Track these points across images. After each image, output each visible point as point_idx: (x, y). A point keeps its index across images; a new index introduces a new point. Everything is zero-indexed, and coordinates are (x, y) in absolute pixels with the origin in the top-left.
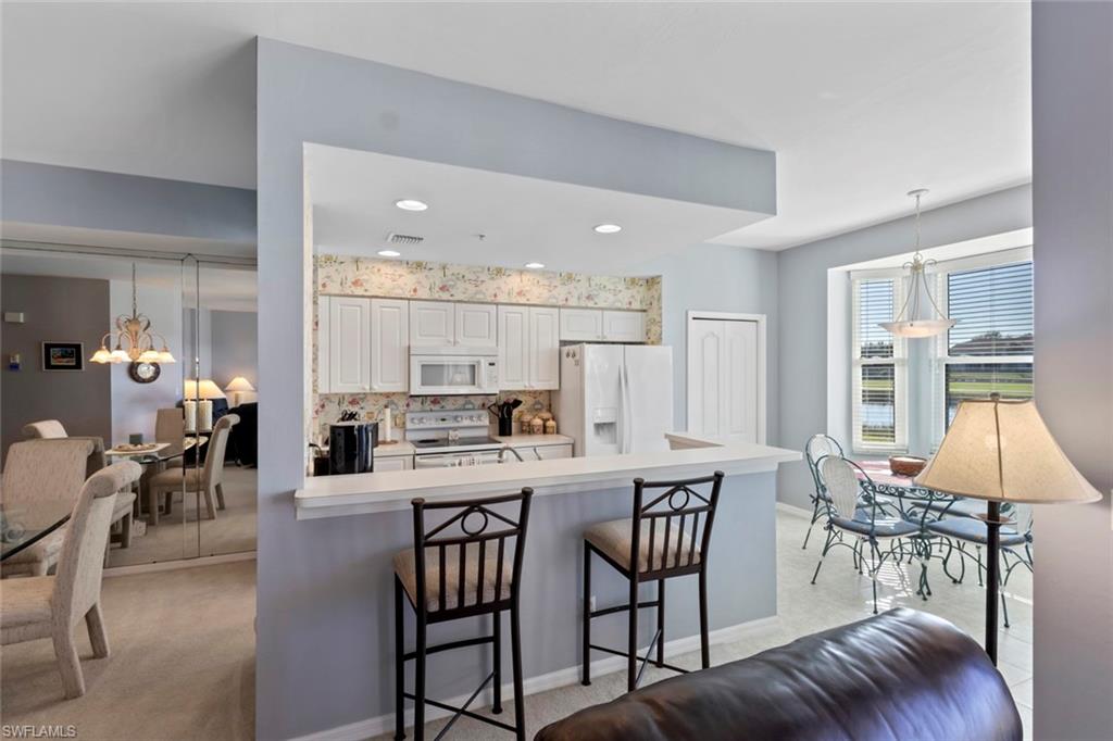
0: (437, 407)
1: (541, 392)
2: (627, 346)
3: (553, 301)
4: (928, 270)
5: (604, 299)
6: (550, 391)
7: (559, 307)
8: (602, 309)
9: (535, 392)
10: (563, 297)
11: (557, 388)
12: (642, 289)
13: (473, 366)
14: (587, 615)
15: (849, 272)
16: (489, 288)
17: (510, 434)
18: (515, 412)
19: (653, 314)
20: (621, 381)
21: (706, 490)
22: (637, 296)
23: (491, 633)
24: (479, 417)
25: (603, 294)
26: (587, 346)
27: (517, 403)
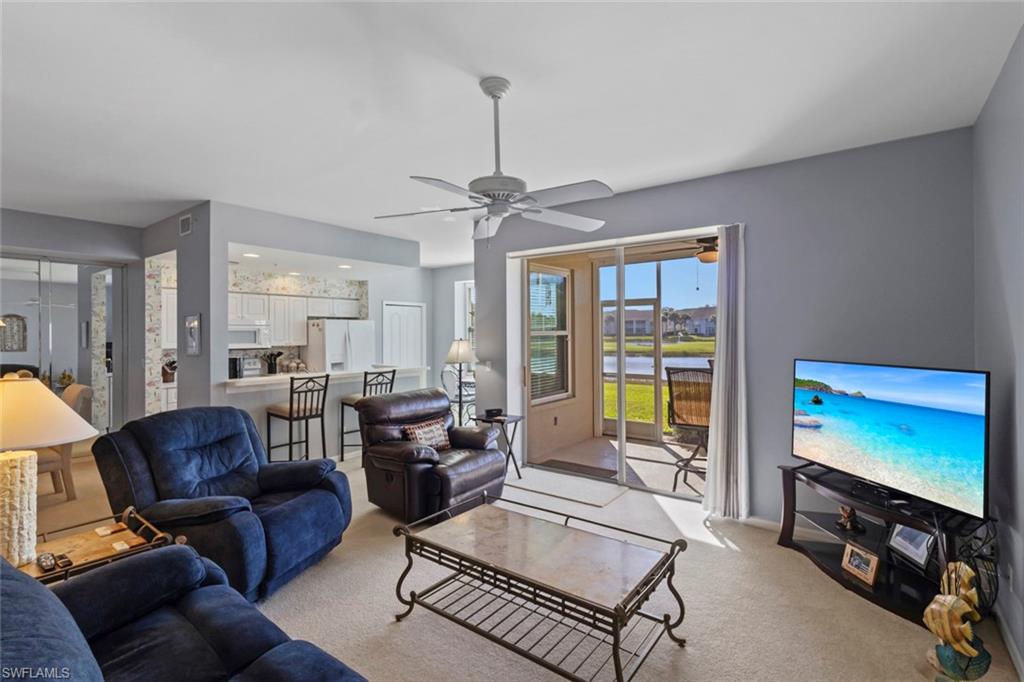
1: (293, 347)
2: (350, 321)
3: (303, 294)
5: (334, 292)
6: (299, 347)
7: (307, 297)
8: (333, 298)
9: (290, 347)
10: (309, 291)
11: (305, 344)
12: (356, 287)
13: (255, 332)
14: (342, 433)
16: (264, 285)
17: (275, 372)
18: (278, 359)
19: (363, 302)
20: (347, 339)
21: (390, 376)
22: (354, 291)
23: (304, 439)
24: (255, 364)
25: (334, 290)
26: (327, 321)
27: (280, 354)
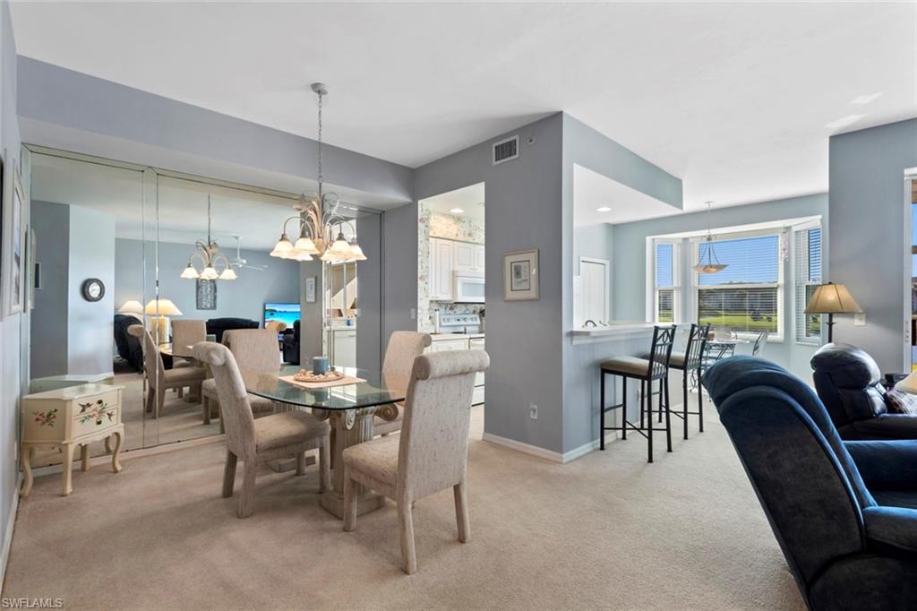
0: (452, 312)
4: (691, 240)
15: (653, 239)
